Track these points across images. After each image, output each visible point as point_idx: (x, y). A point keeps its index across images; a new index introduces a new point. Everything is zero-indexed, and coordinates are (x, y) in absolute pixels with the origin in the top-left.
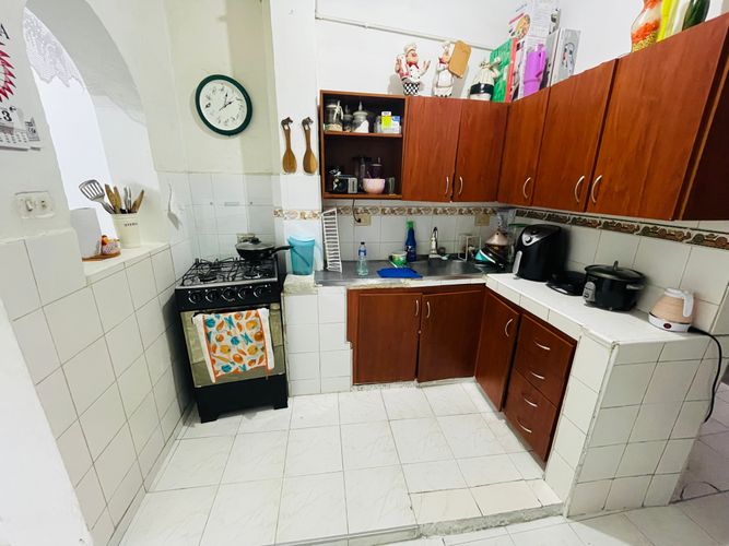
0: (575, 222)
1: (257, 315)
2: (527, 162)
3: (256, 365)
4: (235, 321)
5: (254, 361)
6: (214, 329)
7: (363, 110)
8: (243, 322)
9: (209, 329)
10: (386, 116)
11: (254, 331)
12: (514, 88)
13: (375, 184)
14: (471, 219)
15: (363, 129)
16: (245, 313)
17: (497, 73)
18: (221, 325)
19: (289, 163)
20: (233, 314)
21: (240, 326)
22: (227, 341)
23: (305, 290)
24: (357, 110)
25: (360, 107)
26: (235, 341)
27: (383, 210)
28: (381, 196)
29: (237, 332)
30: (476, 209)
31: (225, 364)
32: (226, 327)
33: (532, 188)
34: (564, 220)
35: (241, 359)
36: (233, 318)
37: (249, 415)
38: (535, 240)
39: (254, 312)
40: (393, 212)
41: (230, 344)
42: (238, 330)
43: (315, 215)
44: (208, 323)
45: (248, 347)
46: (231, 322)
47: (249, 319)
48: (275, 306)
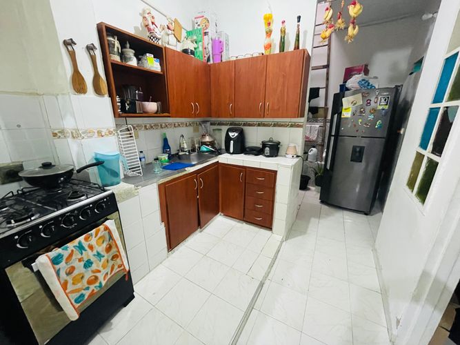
0: (245, 125)
1: (107, 228)
2: (228, 96)
3: (109, 276)
4: (85, 244)
5: (107, 273)
6: (63, 264)
7: (130, 48)
8: (93, 241)
9: (57, 267)
10: (150, 57)
11: (105, 245)
12: (207, 56)
13: (152, 106)
14: (191, 129)
15: (133, 62)
16: (93, 231)
17: (195, 45)
18: (71, 255)
19: (78, 83)
20: (82, 238)
21: (91, 247)
22: (80, 268)
23: (129, 195)
24: (125, 48)
25: (128, 45)
26: (88, 264)
27: (145, 126)
28: (156, 115)
29: (89, 255)
30: (193, 123)
31: (78, 295)
32: (77, 255)
33: (234, 109)
34: (239, 125)
35: (96, 278)
36: (83, 241)
37: (107, 327)
38: (236, 134)
39: (101, 227)
40: (152, 127)
41: (83, 270)
42: (89, 251)
43: (110, 133)
44: (55, 261)
45: (101, 264)
46: (81, 247)
47: (99, 235)
48: (115, 215)
